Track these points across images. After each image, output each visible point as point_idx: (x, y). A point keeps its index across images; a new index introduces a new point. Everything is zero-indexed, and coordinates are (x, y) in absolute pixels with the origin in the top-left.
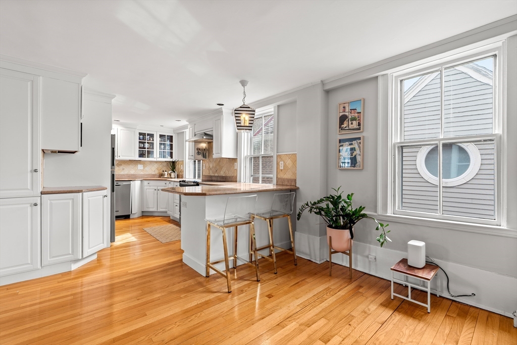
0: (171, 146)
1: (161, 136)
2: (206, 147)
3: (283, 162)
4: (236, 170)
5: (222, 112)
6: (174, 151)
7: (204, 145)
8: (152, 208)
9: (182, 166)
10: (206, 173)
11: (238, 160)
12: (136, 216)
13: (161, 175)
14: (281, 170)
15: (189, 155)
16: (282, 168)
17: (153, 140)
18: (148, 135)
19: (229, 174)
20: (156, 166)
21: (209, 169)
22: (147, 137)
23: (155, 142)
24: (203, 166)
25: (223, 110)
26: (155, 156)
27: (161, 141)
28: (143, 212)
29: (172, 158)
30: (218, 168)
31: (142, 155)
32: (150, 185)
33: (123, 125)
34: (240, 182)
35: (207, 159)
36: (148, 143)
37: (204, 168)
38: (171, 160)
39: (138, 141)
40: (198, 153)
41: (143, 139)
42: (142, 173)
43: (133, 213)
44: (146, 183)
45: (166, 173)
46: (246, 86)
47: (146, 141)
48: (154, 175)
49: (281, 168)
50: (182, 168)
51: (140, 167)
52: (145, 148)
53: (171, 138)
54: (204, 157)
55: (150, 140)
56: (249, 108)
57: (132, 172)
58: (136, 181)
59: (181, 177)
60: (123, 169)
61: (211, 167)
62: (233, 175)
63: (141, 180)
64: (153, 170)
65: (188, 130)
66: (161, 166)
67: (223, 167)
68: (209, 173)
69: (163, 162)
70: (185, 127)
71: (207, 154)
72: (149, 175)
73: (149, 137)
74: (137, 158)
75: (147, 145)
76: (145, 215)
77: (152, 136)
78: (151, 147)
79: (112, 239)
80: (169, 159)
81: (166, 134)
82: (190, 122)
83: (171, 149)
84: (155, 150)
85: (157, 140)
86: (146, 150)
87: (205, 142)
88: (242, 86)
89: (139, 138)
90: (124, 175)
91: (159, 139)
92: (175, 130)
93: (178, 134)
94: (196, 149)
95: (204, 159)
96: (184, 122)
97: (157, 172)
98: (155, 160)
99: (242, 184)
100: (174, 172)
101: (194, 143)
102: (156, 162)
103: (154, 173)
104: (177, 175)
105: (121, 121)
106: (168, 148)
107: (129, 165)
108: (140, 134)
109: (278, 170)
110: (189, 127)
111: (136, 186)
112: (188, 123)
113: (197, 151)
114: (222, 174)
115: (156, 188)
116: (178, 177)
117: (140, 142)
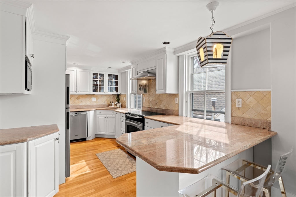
0: (116, 83)
1: (109, 75)
2: (146, 84)
3: (241, 100)
4: (178, 105)
5: (166, 51)
6: (118, 87)
7: (144, 82)
8: (103, 132)
9: (125, 98)
10: (146, 105)
11: (180, 96)
12: (91, 139)
13: (109, 105)
14: (239, 109)
15: (132, 90)
16: (240, 106)
17: (103, 79)
18: (100, 74)
19: (169, 108)
20: (105, 98)
21: (149, 102)
22: (99, 76)
23: (104, 80)
24: (143, 99)
25: (167, 49)
26: (105, 91)
27: (109, 79)
28: (96, 135)
29: (117, 92)
30: (158, 101)
31: (95, 90)
32: (101, 113)
33: (80, 67)
34: (182, 115)
35: (147, 94)
36: (99, 81)
37: (144, 101)
38: (117, 93)
39: (92, 79)
40: (140, 89)
41: (96, 78)
42: (95, 104)
43: (88, 136)
44: (98, 112)
45: (113, 103)
46: (215, 10)
47: (98, 80)
48: (104, 106)
49: (237, 106)
50: (125, 100)
51: (94, 99)
52: (97, 85)
53: (116, 77)
54: (144, 92)
55: (101, 78)
56: (225, 35)
57: (88, 103)
58: (91, 111)
59: (124, 106)
60: (82, 101)
61: (151, 100)
62: (173, 109)
63: (95, 110)
64: (103, 101)
65: (131, 69)
66: (109, 98)
67: (162, 101)
68: (149, 105)
69: (111, 95)
70: (129, 67)
71: (147, 89)
72: (101, 105)
73: (100, 76)
74: (92, 93)
75: (98, 83)
76: (98, 138)
77: (102, 75)
78: (102, 84)
79: (67, 174)
80: (115, 93)
81: (113, 74)
82: (133, 63)
83: (117, 84)
84: (104, 86)
85: (106, 79)
86: (98, 86)
87: (145, 79)
88: (210, 10)
89: (93, 77)
90: (82, 106)
91: (107, 78)
92: (119, 71)
93: (121, 73)
94: (138, 86)
95: (145, 93)
96: (128, 64)
97: (106, 103)
98: (105, 94)
99: (184, 118)
100: (119, 103)
101: (136, 80)
102: (106, 95)
103: (104, 104)
104: (121, 105)
105: (79, 64)
106: (114, 84)
107: (86, 98)
108: (94, 74)
109: (234, 108)
110: (132, 67)
111: (91, 115)
112: (131, 64)
113: (139, 87)
114: (162, 107)
115: (106, 116)
116: (122, 106)
117: (94, 81)
